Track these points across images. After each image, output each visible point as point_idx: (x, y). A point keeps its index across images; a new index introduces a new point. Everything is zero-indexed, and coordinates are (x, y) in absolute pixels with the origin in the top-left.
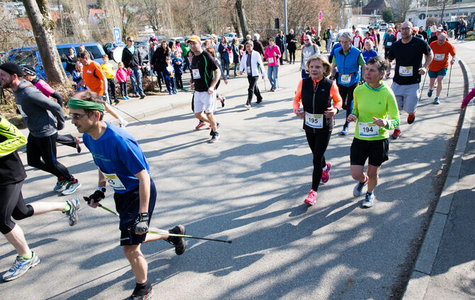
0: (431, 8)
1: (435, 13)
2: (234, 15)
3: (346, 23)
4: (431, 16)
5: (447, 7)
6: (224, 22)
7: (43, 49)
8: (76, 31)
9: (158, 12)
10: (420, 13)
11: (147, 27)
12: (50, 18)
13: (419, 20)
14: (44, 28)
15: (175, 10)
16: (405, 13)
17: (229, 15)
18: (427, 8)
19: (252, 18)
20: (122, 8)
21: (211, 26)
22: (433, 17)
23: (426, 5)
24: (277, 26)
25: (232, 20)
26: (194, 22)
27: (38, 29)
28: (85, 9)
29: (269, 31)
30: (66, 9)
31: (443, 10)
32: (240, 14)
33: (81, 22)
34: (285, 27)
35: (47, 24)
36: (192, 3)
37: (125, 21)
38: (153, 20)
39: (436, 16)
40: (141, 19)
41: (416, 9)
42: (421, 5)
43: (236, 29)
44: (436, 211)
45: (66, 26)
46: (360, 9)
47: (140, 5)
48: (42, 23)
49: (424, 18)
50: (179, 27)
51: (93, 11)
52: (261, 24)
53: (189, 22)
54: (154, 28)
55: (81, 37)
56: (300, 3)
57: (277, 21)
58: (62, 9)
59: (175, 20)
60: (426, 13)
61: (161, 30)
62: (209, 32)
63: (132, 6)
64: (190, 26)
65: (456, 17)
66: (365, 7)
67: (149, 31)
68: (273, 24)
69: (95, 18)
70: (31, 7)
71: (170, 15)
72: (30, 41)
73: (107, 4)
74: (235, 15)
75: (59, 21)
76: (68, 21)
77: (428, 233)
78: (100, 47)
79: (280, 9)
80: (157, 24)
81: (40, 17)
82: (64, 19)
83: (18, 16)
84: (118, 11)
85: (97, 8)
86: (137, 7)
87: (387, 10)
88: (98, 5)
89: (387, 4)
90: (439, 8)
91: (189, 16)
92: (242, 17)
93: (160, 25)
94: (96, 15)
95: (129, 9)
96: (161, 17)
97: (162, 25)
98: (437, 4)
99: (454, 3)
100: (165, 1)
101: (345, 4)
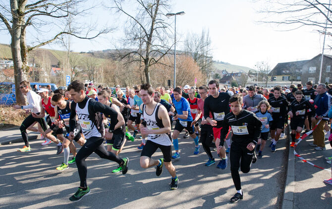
0: (259, 82)
1: (262, 85)
2: (142, 76)
5: (268, 82)
8: (41, 79)
9: (95, 72)
11: (86, 81)
12: (27, 65)
14: (22, 70)
15: (106, 72)
16: (245, 84)
17: (139, 76)
20: (73, 68)
21: (127, 82)
23: (256, 80)
24: (169, 85)
25: (141, 79)
26: (117, 80)
27: (17, 70)
28: (49, 66)
30: (38, 66)
31: (266, 84)
33: (46, 74)
35: (25, 68)
37: (73, 76)
38: (91, 77)
40: (84, 76)
41: (251, 82)
42: (253, 80)
45: (35, 75)
46: (218, 80)
47: (84, 68)
48: (21, 67)
50: (107, 81)
51: (54, 69)
53: (114, 79)
55: (44, 82)
56: (184, 73)
57: (169, 82)
58: (35, 66)
59: (105, 78)
63: (79, 67)
64: (114, 81)
66: (221, 79)
68: (166, 84)
69: (54, 73)
70: (17, 58)
71: (102, 74)
73: (64, 64)
74: (144, 77)
75: (31, 72)
76: (37, 73)
78: (56, 86)
79: (172, 75)
80: (93, 79)
81: (21, 64)
82: (35, 71)
83: (6, 68)
85: (57, 67)
86: (82, 69)
87: (234, 82)
88: (58, 65)
89: (234, 78)
90: (264, 83)
91: (114, 76)
92: (148, 77)
93: (95, 80)
94: (55, 71)
95: (77, 69)
96: (96, 75)
97: (97, 81)
98: (262, 81)
99: (272, 81)
100: (100, 66)
101: (210, 76)
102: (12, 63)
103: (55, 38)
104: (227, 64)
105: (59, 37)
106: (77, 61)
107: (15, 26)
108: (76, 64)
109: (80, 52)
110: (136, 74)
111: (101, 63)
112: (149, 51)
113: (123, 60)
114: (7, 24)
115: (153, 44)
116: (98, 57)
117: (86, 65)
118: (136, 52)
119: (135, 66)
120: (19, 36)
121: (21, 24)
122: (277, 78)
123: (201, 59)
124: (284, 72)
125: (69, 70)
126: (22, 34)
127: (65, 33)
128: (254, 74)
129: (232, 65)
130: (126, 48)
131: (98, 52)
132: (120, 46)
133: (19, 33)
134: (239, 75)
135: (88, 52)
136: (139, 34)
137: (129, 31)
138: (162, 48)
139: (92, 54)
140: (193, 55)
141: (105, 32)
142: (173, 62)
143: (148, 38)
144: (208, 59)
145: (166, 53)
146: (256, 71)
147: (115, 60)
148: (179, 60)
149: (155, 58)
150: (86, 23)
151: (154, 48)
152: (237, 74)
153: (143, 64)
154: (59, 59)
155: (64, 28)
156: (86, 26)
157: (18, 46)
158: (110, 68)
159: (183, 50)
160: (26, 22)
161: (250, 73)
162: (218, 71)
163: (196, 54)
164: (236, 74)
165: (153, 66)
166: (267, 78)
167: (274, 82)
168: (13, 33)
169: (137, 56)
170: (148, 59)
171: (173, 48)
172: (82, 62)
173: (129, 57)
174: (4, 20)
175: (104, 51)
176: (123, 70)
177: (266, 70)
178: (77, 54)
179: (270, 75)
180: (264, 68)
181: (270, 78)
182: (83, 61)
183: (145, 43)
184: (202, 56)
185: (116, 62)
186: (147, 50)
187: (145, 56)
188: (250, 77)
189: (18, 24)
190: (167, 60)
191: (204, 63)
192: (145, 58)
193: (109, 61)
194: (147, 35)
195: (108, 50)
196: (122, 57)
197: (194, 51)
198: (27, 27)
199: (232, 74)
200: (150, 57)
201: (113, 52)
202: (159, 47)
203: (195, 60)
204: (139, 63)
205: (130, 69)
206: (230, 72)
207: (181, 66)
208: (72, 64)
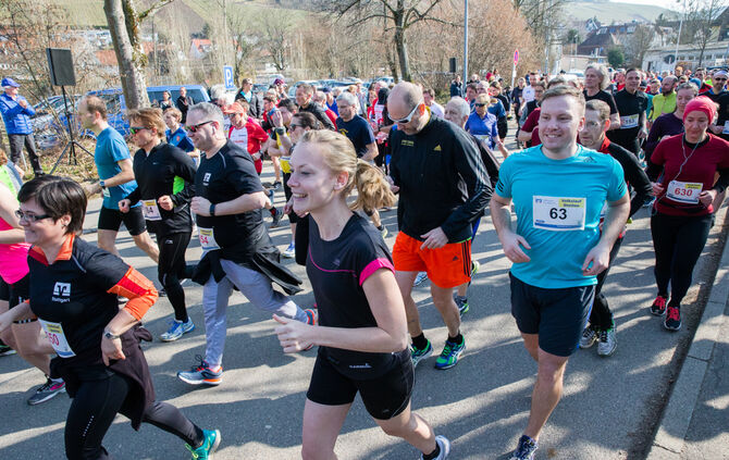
0: (683, 47)
1: (690, 54)
3: (552, 67)
4: (683, 58)
5: (709, 45)
6: (377, 61)
7: (130, 92)
8: (173, 69)
9: (285, 45)
10: (666, 55)
11: (268, 65)
12: (142, 51)
13: (664, 64)
14: (133, 64)
15: (309, 43)
16: (642, 54)
17: (384, 52)
18: (678, 47)
19: (417, 57)
20: (236, 38)
21: (357, 65)
22: (686, 60)
23: (675, 42)
24: (453, 69)
25: (389, 58)
26: (334, 60)
27: (125, 66)
28: (187, 40)
29: (440, 75)
30: (163, 39)
31: (702, 50)
32: (400, 51)
33: (181, 57)
34: (463, 71)
35: (138, 60)
36: (333, 33)
37: (239, 56)
38: (278, 55)
39: (691, 58)
40: (262, 54)
41: (661, 48)
42: (668, 42)
43: (394, 71)
44: (689, 354)
45: (161, 62)
46: (574, 47)
47: (261, 35)
48: (131, 58)
49: (673, 61)
50: (313, 66)
51: (197, 42)
52: (429, 65)
53: (328, 59)
54: (278, 66)
55: (179, 75)
56: (488, 37)
57: (453, 62)
58: (156, 38)
59: (308, 57)
60: (676, 55)
61: (288, 69)
62: (355, 73)
63: (250, 35)
64: (328, 65)
65: (723, 60)
66: (584, 44)
67: (270, 69)
68: (446, 66)
69: (199, 52)
70: (120, 38)
71: (302, 49)
72: (113, 82)
73: (216, 31)
74: (393, 52)
75: (151, 54)
76: (163, 55)
77: (676, 389)
78: (204, 91)
79: (458, 44)
80: (282, 62)
81: (129, 50)
82: (159, 53)
83: (100, 48)
84: (231, 42)
85: (204, 38)
86: (256, 38)
87: (615, 49)
88: (205, 33)
89: (616, 40)
90: (696, 47)
91: (328, 52)
92: (403, 55)
93: (286, 63)
94: (200, 47)
95: (248, 40)
96: (289, 52)
97: (290, 63)
98: (692, 41)
99: (721, 39)
100: (296, 30)
101: (552, 40)
106: (244, 23)
108: (243, 28)
111: (297, 22)
113: (345, 16)
116: (289, 7)
117: (263, 29)
119: (374, 27)
128: (671, 25)
134: (630, 30)
146: (677, 17)
149: (418, 8)
152: (626, 26)
153: (392, 23)
154: (206, 18)
157: (119, 11)
158: (318, 34)
161: (661, 22)
162: (576, 23)
164: (622, 29)
165: (415, 26)
166: (708, 34)
167: (725, 44)
170: (402, 11)
172: (255, 24)
176: (346, 40)
179: (716, 23)
181: (716, 32)
182: (256, 20)
187: (394, 5)
188: (660, 33)
192: (395, 8)
196: (342, 9)
199: (613, 29)
200: (406, 8)
203: (518, 1)
205: (363, 35)
206: (606, 23)
207: (481, 22)
208: (235, 30)
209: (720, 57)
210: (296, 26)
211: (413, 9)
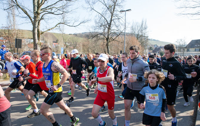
0: (179, 52)
1: (181, 54)
5: (185, 52)
9: (77, 46)
12: (40, 42)
14: (37, 45)
15: (84, 45)
17: (103, 48)
20: (64, 43)
26: (90, 50)
27: (35, 45)
28: (52, 42)
30: (46, 42)
31: (183, 53)
32: (108, 48)
35: (39, 44)
37: (65, 48)
38: (75, 48)
40: (71, 47)
46: (151, 51)
48: (37, 43)
50: (84, 51)
51: (54, 43)
53: (88, 50)
57: (121, 51)
58: (44, 42)
59: (83, 49)
63: (68, 43)
64: (88, 51)
66: (154, 50)
70: (35, 38)
71: (82, 47)
73: (60, 41)
74: (106, 48)
78: (55, 54)
79: (123, 47)
81: (37, 41)
83: (29, 43)
85: (56, 43)
86: (70, 43)
87: (162, 52)
88: (56, 42)
89: (162, 50)
91: (88, 48)
94: (55, 45)
95: (67, 44)
96: (78, 48)
98: (181, 51)
99: (187, 51)
100: (80, 42)
101: (146, 48)
102: (32, 41)
103: (55, 27)
104: (157, 41)
105: (58, 25)
106: (67, 39)
107: (35, 21)
108: (67, 41)
109: (69, 34)
110: (101, 47)
111: (81, 40)
112: (109, 33)
113: (94, 39)
114: (31, 19)
115: (112, 29)
116: (79, 37)
117: (72, 41)
118: (101, 34)
119: (100, 42)
120: (36, 26)
121: (38, 19)
122: (191, 49)
123: (141, 38)
124: (196, 46)
125: (63, 45)
126: (38, 25)
127: (61, 23)
129: (160, 41)
130: (95, 31)
131: (79, 34)
132: (92, 30)
133: (37, 24)
135: (73, 34)
136: (103, 23)
137: (98, 21)
138: (117, 32)
139: (76, 35)
140: (136, 35)
141: (83, 22)
142: (124, 40)
143: (109, 26)
144: (145, 38)
145: (119, 35)
146: (176, 45)
147: (89, 38)
148: (127, 39)
149: (113, 38)
150: (72, 18)
151: (112, 32)
153: (106, 41)
154: (57, 38)
155: (60, 20)
156: (73, 19)
157: (36, 31)
158: (86, 43)
159: (130, 33)
160: (40, 18)
162: (152, 45)
163: (138, 35)
165: (111, 42)
166: (184, 50)
167: (189, 52)
168: (34, 24)
169: (102, 36)
170: (109, 38)
171: (124, 31)
172: (70, 40)
173: (97, 37)
174: (30, 18)
175: (82, 33)
176: (93, 45)
177: (183, 44)
178: (67, 35)
179: (186, 47)
180: (182, 43)
181: (186, 50)
182: (71, 39)
183: (107, 28)
184: (142, 36)
185: (90, 40)
186: (108, 33)
187: (106, 36)
189: (37, 19)
190: (120, 38)
191: (143, 40)
193: (85, 39)
194: (108, 24)
195: (85, 33)
196: (93, 37)
197: (136, 33)
198: (41, 21)
199: (161, 47)
200: (110, 37)
201: (88, 34)
202: (115, 31)
203: (137, 38)
204: (103, 40)
205: (98, 44)
206: (159, 46)
207: (128, 42)
208: (65, 41)
209: (188, 55)
210: (80, 41)
211: (111, 38)
